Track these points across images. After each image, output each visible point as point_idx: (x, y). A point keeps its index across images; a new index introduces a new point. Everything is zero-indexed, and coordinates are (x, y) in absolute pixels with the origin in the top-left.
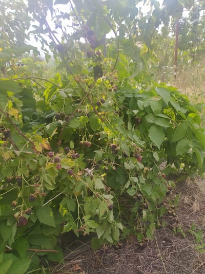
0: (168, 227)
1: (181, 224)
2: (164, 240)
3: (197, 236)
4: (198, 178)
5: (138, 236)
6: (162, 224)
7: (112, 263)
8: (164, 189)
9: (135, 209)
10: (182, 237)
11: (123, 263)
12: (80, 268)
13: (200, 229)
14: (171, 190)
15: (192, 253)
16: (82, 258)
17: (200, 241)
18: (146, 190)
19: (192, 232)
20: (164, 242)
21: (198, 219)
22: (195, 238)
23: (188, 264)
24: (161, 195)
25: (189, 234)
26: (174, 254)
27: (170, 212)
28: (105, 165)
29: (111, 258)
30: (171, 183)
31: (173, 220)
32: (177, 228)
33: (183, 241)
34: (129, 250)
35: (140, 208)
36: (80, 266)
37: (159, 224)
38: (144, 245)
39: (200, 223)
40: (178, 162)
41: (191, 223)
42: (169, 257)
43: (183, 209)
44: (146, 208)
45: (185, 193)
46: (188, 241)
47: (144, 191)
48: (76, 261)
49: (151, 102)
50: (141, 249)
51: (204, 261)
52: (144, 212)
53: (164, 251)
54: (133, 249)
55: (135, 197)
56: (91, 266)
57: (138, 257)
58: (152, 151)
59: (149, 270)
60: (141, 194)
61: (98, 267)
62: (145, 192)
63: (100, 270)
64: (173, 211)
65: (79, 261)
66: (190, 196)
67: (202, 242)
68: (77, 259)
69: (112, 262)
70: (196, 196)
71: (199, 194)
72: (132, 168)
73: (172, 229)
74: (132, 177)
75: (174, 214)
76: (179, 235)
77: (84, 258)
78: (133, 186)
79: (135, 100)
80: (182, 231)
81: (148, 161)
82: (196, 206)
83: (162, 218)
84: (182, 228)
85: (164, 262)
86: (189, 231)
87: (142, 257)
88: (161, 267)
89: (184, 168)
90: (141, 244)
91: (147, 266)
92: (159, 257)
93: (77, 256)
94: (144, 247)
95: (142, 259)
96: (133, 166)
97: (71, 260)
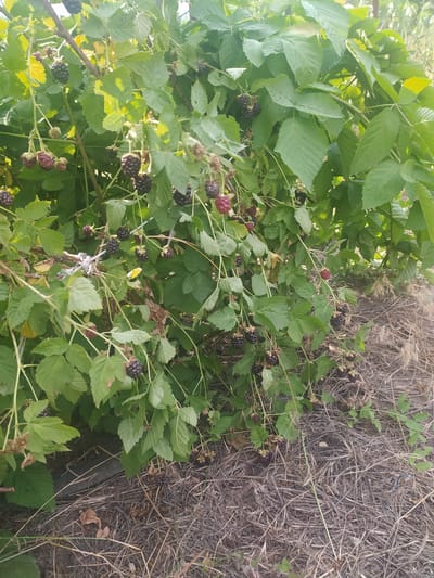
0: (338, 404)
1: (370, 398)
2: (324, 439)
3: (411, 425)
4: (418, 283)
5: (254, 433)
6: (320, 399)
7: (183, 505)
8: (325, 311)
9: (242, 367)
10: (373, 431)
11: (214, 504)
12: (96, 520)
13: (421, 408)
14: (343, 313)
15: (397, 471)
16: (107, 492)
17: (419, 440)
18: (267, 314)
19: (400, 418)
20: (323, 444)
21: (415, 382)
22: (407, 433)
23: (385, 502)
24: (316, 325)
25: (390, 422)
26: (349, 478)
27: (342, 368)
28: (138, 240)
29: (184, 489)
30: (345, 294)
31: (351, 388)
32: (360, 407)
33: (374, 441)
34: (232, 467)
35: (258, 364)
36: (99, 513)
37: (313, 400)
38: (270, 455)
39: (420, 393)
40: (370, 244)
41: (398, 393)
42: (335, 484)
43: (376, 360)
44: (273, 362)
45: (383, 320)
46: (387, 441)
47: (262, 316)
48: (91, 501)
49: (285, 42)
50: (261, 464)
51: (426, 491)
52: (267, 375)
53: (323, 471)
54: (243, 465)
55: (237, 335)
56: (127, 512)
57: (253, 488)
58: (294, 205)
59: (280, 522)
60: (254, 324)
61: (146, 515)
62: (268, 320)
63: (149, 524)
64: (351, 365)
65: (99, 499)
66: (396, 327)
67: (424, 440)
68: (95, 495)
69: (186, 500)
70: (411, 327)
71: (422, 322)
72: (229, 252)
73: (346, 409)
74: (227, 278)
75: (353, 373)
76: (364, 425)
77: (113, 492)
78: (232, 305)
79: (238, 38)
80: (372, 414)
81: (282, 233)
82: (409, 353)
83: (320, 382)
84: (373, 407)
85: (320, 497)
86: (391, 413)
87: (262, 487)
88: (312, 510)
89: (385, 260)
90: (263, 453)
91: (273, 511)
92: (308, 487)
93: (95, 486)
94: (269, 459)
95: (260, 493)
96: (230, 246)
97: (76, 498)
